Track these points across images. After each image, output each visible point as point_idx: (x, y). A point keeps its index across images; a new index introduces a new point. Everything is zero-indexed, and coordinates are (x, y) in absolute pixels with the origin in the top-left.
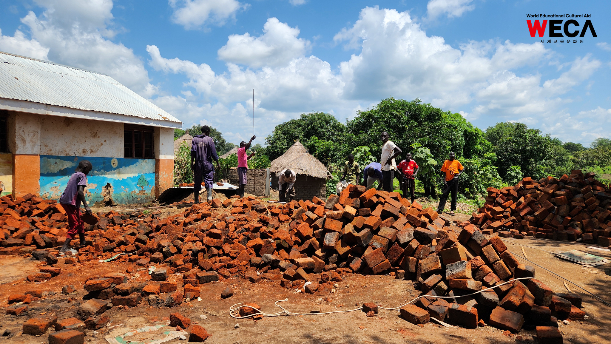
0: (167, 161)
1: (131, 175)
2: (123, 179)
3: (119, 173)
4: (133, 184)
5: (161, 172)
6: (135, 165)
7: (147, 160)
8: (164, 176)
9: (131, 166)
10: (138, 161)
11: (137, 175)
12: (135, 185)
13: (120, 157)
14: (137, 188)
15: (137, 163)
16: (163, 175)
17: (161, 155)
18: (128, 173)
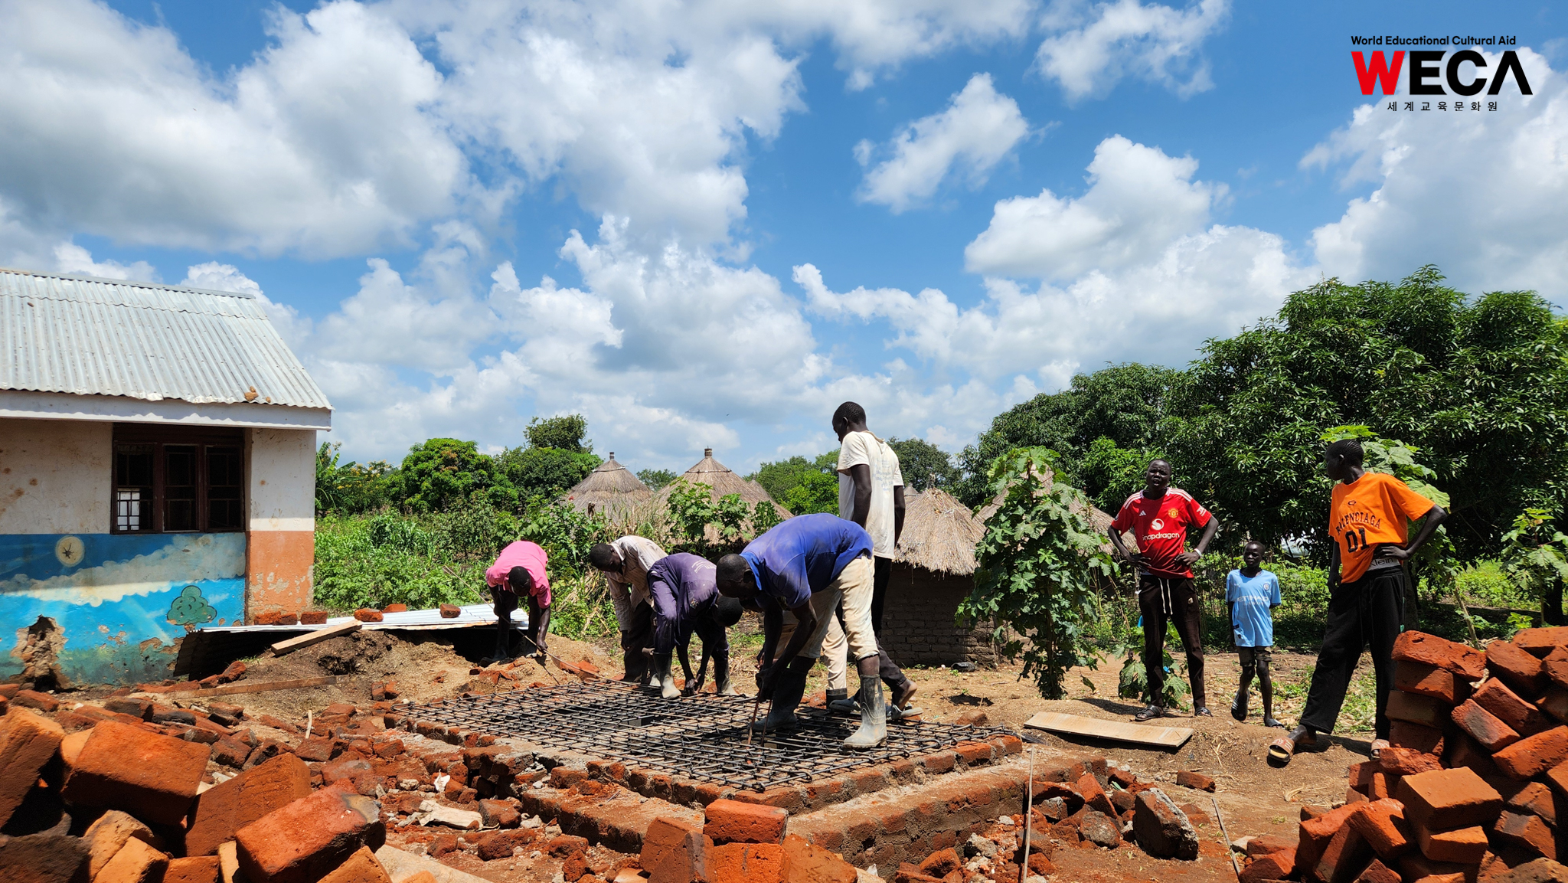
0: (282, 537)
1: (143, 589)
2: (106, 604)
3: (90, 583)
4: (150, 616)
5: (256, 576)
6: (156, 554)
7: (210, 537)
8: (272, 587)
9: (140, 558)
10: (170, 543)
11: (165, 587)
12: (158, 620)
13: (93, 531)
14: (166, 629)
15: (168, 549)
16: (266, 584)
17: (257, 516)
18: (127, 581)
